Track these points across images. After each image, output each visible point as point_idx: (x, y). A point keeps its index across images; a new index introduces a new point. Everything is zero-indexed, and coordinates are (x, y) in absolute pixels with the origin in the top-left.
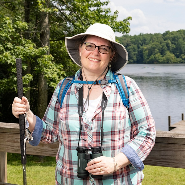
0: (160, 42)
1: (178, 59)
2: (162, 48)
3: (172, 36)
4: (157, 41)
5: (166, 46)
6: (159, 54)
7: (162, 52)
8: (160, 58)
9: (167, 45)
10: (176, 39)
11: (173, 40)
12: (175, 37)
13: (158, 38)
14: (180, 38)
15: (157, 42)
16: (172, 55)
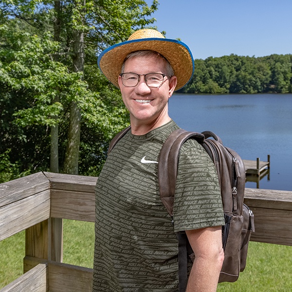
0: (202, 69)
1: (222, 88)
2: (204, 76)
3: (216, 63)
4: (198, 67)
5: (208, 74)
6: (201, 82)
7: (204, 81)
8: (202, 87)
9: (210, 72)
10: (220, 66)
11: (216, 68)
12: (218, 65)
13: (199, 65)
14: (224, 65)
15: (198, 69)
16: (216, 84)
